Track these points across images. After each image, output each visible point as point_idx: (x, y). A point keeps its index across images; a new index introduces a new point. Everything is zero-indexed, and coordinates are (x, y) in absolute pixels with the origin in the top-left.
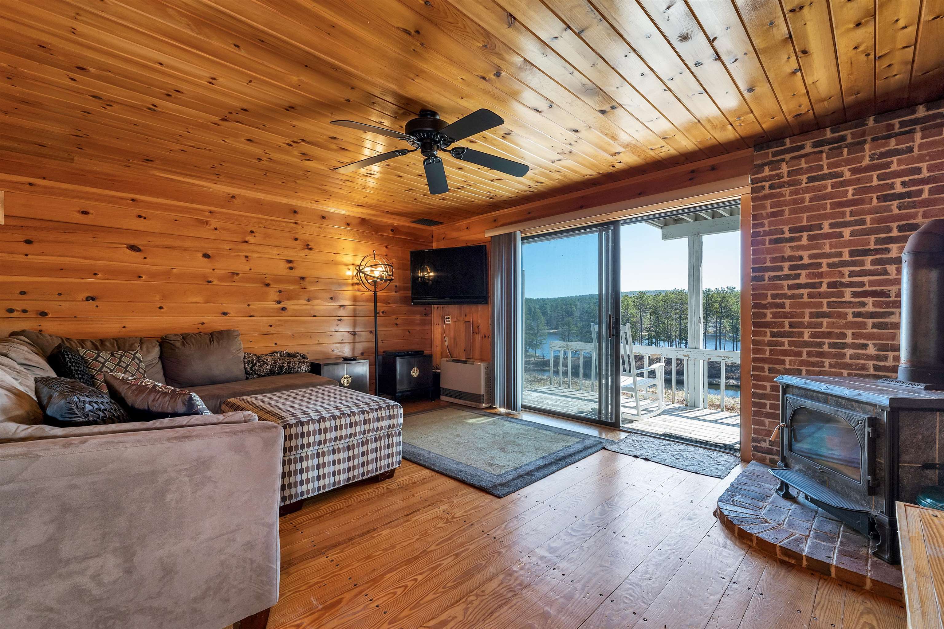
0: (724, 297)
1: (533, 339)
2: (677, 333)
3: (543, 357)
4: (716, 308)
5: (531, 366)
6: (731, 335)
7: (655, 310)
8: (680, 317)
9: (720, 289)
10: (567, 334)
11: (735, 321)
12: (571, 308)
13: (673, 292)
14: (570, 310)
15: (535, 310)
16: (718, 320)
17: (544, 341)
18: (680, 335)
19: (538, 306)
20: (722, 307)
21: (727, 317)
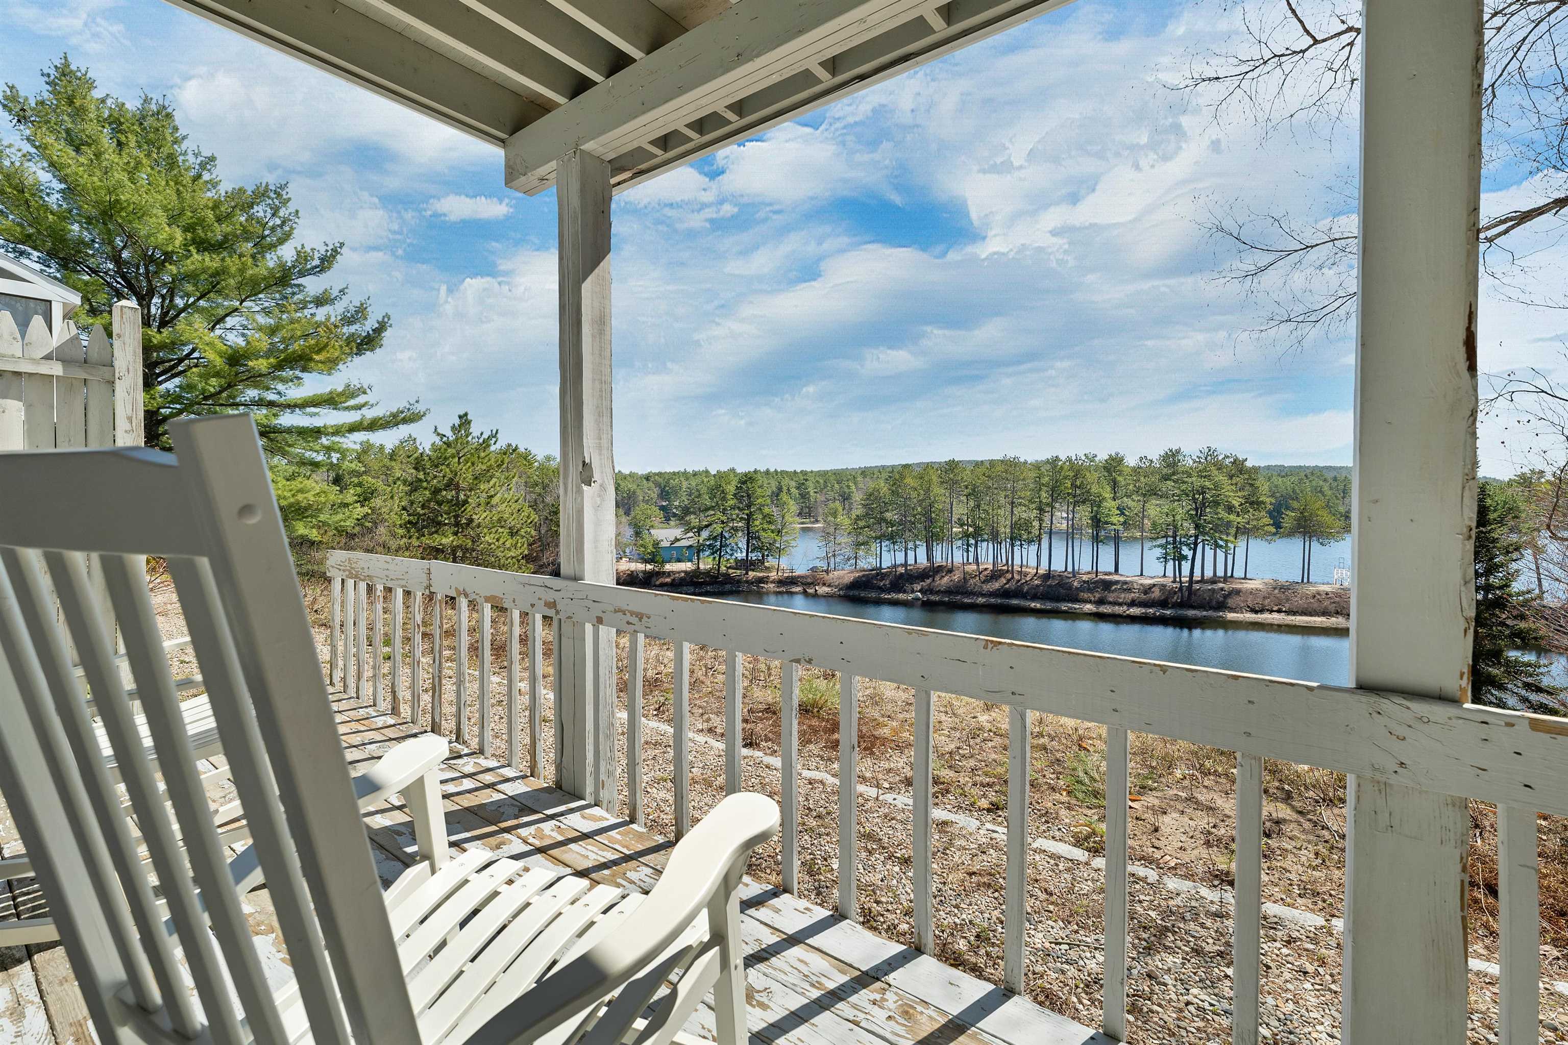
0: (1078, 471)
1: (775, 541)
2: (1008, 530)
3: (792, 571)
4: (1066, 488)
5: (772, 585)
6: (1090, 531)
7: (974, 490)
8: (1013, 503)
9: (1074, 458)
10: (832, 530)
11: (1095, 509)
12: (848, 487)
13: (1002, 461)
14: (846, 490)
15: (788, 490)
16: (1071, 508)
17: (793, 543)
18: (1012, 533)
19: (793, 484)
20: (1076, 486)
21: (1084, 502)
